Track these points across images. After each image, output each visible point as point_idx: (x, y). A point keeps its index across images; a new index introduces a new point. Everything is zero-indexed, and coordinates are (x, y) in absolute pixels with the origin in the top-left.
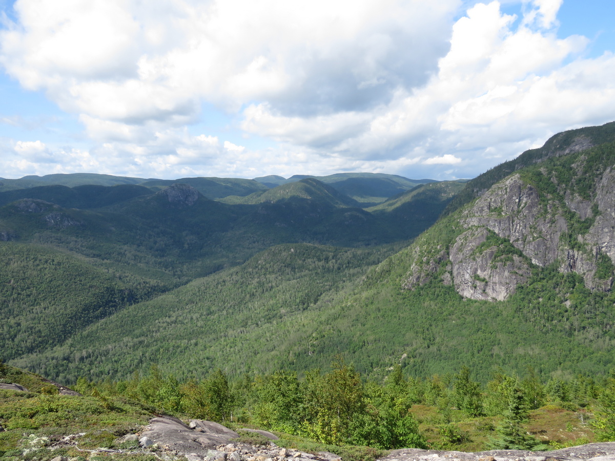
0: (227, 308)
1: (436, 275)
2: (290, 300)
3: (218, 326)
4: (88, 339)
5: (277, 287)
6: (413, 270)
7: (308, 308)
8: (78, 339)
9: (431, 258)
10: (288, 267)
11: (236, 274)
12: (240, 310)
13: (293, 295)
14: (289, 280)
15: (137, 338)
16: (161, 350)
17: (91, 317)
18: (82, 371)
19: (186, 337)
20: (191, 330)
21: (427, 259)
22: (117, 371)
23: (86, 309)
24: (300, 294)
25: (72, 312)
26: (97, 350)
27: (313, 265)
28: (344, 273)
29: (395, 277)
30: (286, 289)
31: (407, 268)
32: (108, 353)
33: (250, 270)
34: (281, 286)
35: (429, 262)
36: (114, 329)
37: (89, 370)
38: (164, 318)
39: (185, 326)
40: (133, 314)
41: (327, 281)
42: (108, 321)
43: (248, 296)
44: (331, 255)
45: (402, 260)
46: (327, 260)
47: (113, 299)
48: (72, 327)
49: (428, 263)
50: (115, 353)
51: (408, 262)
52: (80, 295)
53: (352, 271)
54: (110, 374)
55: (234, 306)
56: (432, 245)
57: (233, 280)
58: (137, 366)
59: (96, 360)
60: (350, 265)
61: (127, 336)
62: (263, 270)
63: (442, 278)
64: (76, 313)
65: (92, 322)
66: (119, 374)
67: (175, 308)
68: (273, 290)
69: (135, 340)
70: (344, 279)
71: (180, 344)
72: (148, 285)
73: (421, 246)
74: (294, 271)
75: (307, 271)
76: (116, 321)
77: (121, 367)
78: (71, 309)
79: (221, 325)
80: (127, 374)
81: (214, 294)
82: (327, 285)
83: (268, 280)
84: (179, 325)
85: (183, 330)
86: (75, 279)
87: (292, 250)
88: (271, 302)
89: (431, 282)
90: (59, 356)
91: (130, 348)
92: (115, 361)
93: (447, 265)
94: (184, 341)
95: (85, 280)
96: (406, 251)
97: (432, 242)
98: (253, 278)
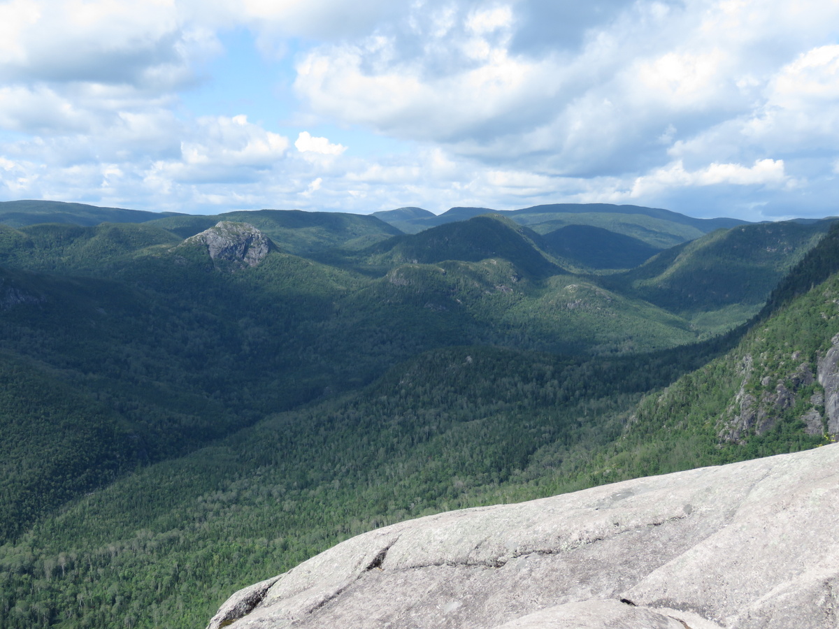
0: (340, 474)
1: (790, 414)
2: (471, 461)
3: (326, 510)
4: (66, 531)
5: (442, 433)
6: (741, 403)
7: (511, 478)
8: (46, 532)
9: (778, 378)
10: (461, 394)
11: (355, 406)
12: (367, 480)
13: (477, 450)
14: (465, 419)
15: (163, 531)
16: (216, 557)
17: (69, 488)
18: (60, 595)
19: (263, 531)
20: (272, 519)
21: (770, 381)
22: (129, 597)
23: (60, 470)
24: (491, 449)
25: (33, 476)
26: (86, 555)
27: (513, 391)
28: (579, 406)
29: (701, 416)
30: (462, 438)
31: (727, 400)
32: (109, 561)
33: (384, 398)
34: (449, 433)
35: (774, 388)
36: (116, 513)
37: (75, 595)
38: (214, 492)
39: (257, 511)
40: (152, 483)
41: (544, 423)
42: (103, 497)
43: (382, 450)
44: (549, 369)
45: (714, 383)
46: (541, 379)
47: (109, 452)
48: (32, 507)
49: (772, 389)
50: (123, 560)
51: (727, 386)
52: (46, 444)
53: (593, 404)
54: (117, 604)
55: (355, 470)
56: (780, 352)
57: (348, 417)
58: (168, 588)
59: (84, 574)
60: (590, 392)
61: (143, 526)
62: (410, 399)
63: (803, 420)
64: (40, 479)
65: (70, 497)
66: (135, 604)
67: (234, 474)
68: (434, 440)
69: (161, 535)
70: (580, 419)
71: (253, 546)
72: (176, 426)
73: (756, 353)
74: (475, 403)
75: (500, 402)
76: (119, 496)
77: (137, 589)
78: (30, 470)
79: (333, 509)
80: (150, 604)
81: (311, 446)
82: (545, 432)
83: (421, 419)
84: (246, 508)
85: (255, 518)
86: (36, 410)
87: (469, 359)
88: (432, 464)
89: (779, 429)
90: (13, 565)
91: (152, 552)
92: (124, 578)
93: (813, 393)
94: (261, 539)
95: (55, 413)
96: (721, 364)
97: (779, 345)
98: (390, 415)
